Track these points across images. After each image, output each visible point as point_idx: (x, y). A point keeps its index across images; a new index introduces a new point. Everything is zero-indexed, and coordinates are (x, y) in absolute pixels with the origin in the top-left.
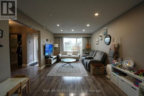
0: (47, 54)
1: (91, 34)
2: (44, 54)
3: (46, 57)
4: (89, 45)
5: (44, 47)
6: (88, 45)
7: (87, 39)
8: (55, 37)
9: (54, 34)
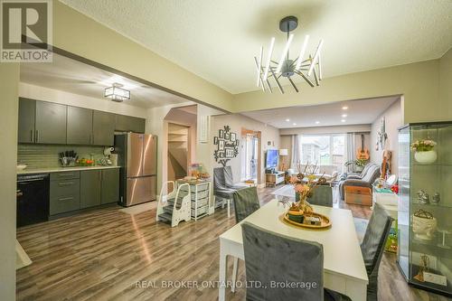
0: (268, 166)
1: (370, 125)
2: (265, 166)
3: (268, 172)
4: (366, 150)
5: (266, 154)
6: (363, 151)
7: (360, 136)
8: (281, 136)
9: (280, 130)
